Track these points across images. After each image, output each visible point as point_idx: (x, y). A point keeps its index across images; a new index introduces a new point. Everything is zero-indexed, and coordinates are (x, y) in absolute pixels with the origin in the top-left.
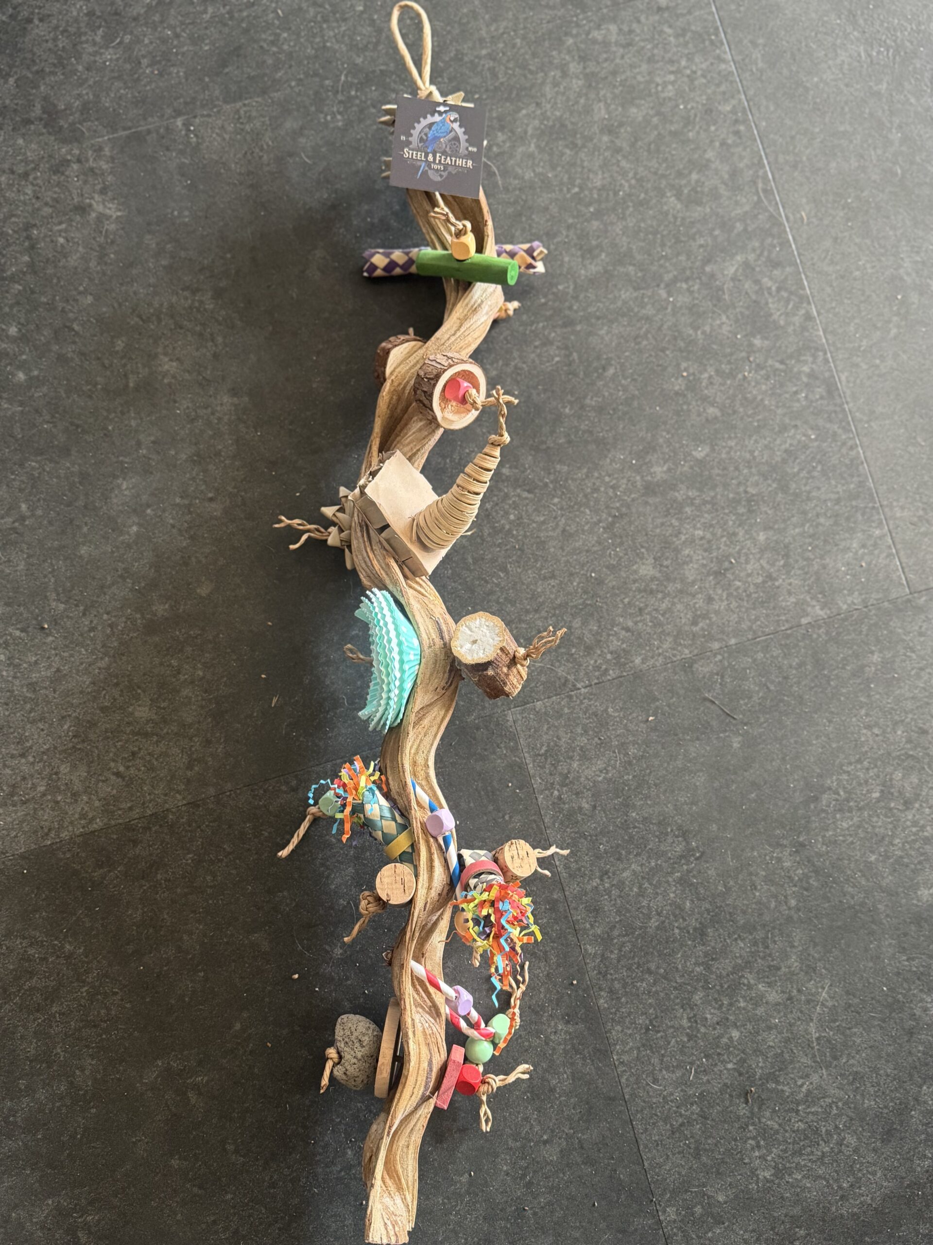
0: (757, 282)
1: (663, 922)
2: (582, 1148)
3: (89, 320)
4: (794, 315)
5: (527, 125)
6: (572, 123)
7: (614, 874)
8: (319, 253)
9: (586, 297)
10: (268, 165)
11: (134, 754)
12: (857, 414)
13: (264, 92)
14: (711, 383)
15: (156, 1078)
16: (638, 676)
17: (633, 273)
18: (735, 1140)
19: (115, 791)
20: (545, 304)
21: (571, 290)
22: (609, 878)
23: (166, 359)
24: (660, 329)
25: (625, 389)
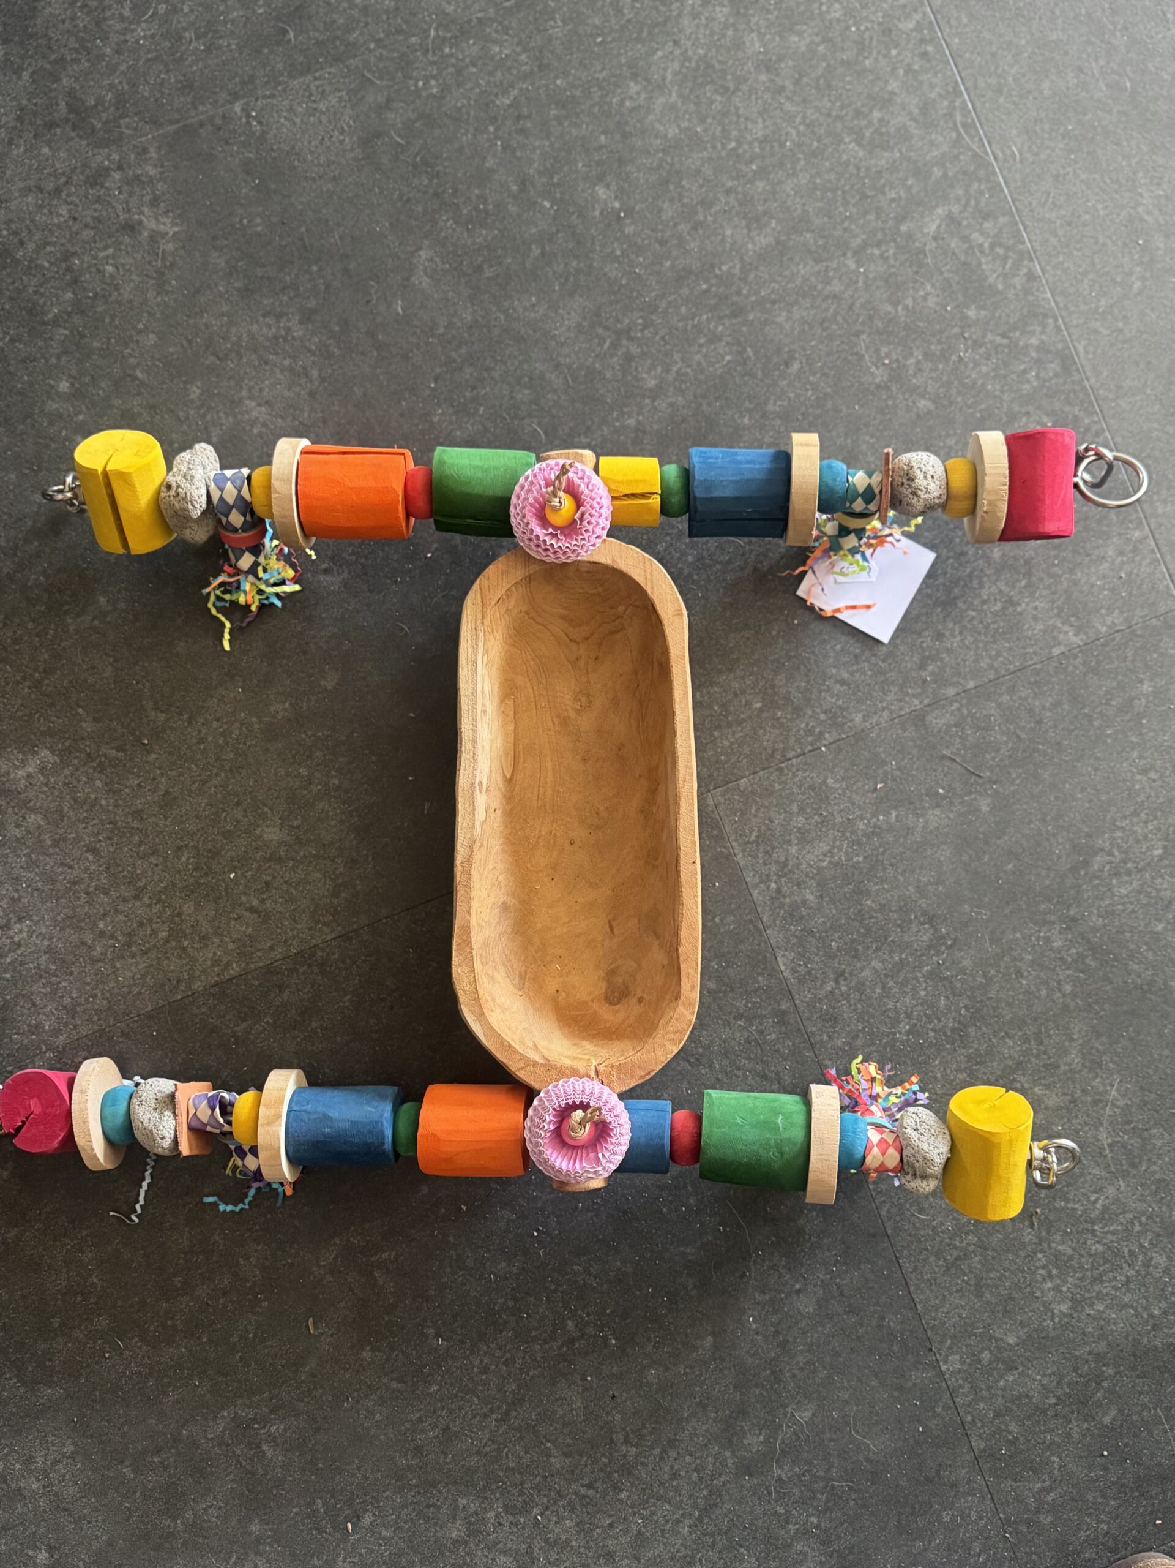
0: (965, 239)
1: (915, 1025)
2: (842, 1294)
3: (154, 365)
4: (1015, 275)
5: (665, 70)
6: (719, 62)
7: (851, 974)
8: (424, 254)
9: (756, 276)
10: (352, 150)
11: (267, 884)
12: (1101, 392)
13: (337, 59)
14: (920, 370)
15: (336, 1258)
16: (860, 736)
17: (812, 241)
18: (1023, 1271)
19: (250, 930)
20: (706, 291)
21: (737, 271)
22: (845, 979)
23: (253, 404)
24: (851, 307)
25: (815, 387)
